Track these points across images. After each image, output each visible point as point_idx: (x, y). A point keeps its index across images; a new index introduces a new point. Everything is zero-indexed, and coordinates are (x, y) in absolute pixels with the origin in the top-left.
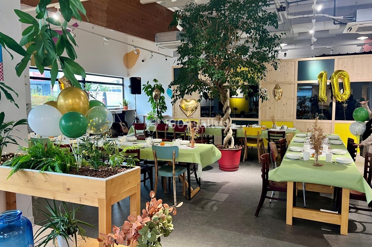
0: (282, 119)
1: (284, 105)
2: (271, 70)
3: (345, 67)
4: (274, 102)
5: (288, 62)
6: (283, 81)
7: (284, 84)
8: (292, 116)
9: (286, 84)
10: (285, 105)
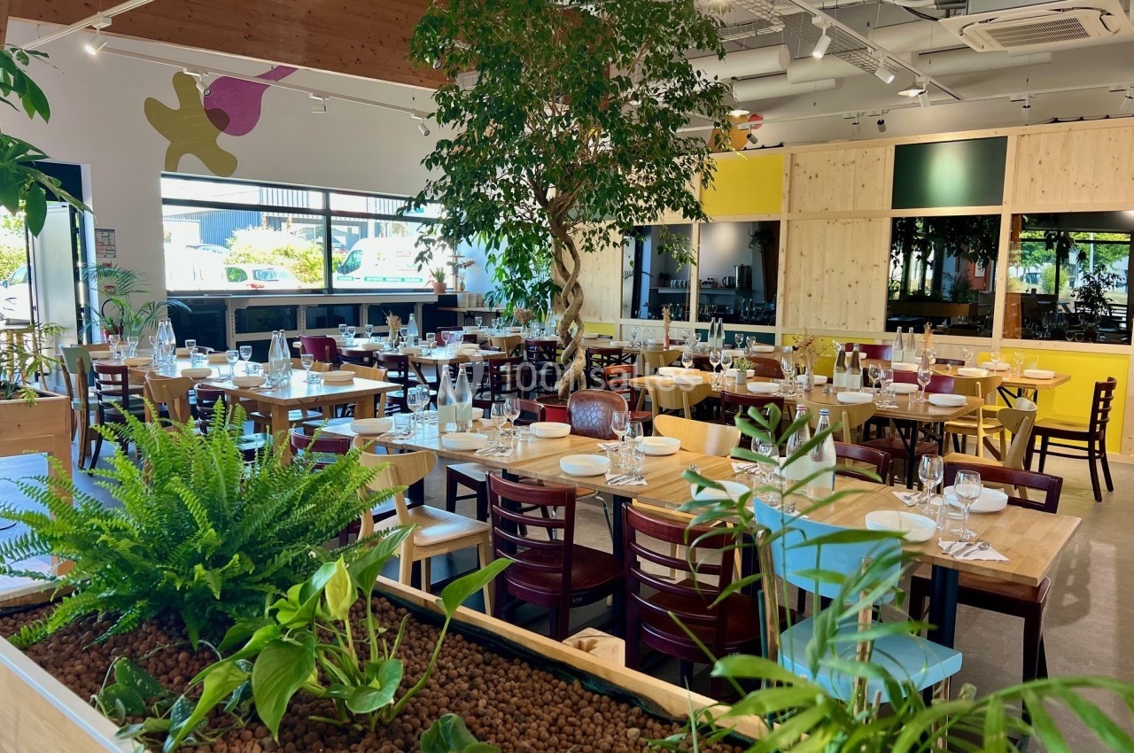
0: (844, 328)
1: (850, 286)
2: (817, 176)
3: (1040, 163)
4: (823, 276)
5: (865, 150)
6: (850, 208)
7: (850, 220)
8: (871, 322)
9: (858, 220)
10: (854, 285)
